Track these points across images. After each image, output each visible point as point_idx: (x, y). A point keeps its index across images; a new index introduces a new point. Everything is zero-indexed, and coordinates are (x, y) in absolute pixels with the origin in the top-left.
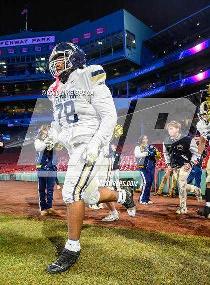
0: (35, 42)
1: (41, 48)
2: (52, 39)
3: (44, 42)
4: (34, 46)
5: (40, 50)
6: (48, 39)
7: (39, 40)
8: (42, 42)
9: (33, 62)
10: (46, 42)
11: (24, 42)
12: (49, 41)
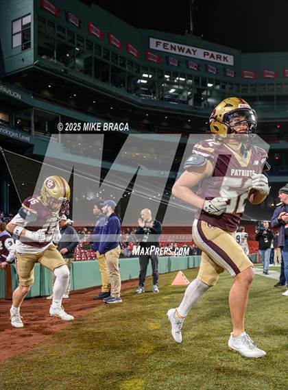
0: (207, 58)
1: (215, 69)
2: (230, 60)
3: (219, 61)
4: (206, 63)
5: (215, 73)
6: (225, 58)
7: (212, 56)
8: (215, 61)
9: (204, 88)
10: (222, 62)
11: (191, 51)
12: (225, 63)
